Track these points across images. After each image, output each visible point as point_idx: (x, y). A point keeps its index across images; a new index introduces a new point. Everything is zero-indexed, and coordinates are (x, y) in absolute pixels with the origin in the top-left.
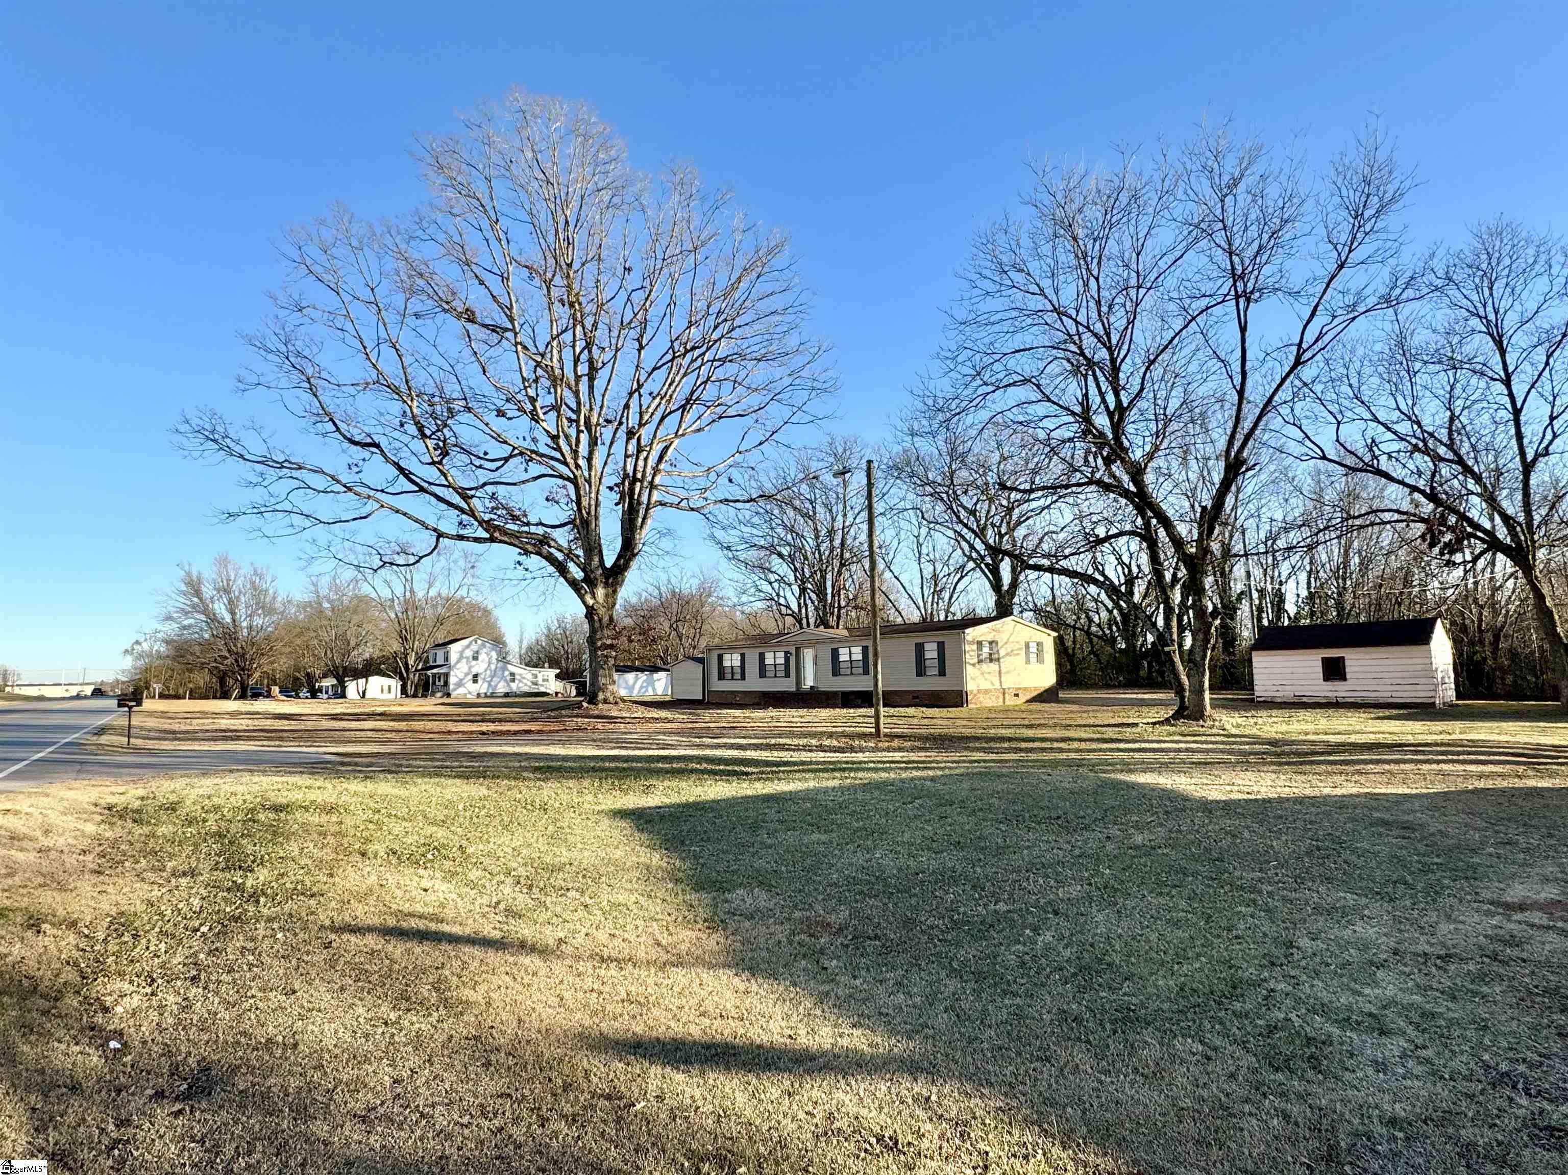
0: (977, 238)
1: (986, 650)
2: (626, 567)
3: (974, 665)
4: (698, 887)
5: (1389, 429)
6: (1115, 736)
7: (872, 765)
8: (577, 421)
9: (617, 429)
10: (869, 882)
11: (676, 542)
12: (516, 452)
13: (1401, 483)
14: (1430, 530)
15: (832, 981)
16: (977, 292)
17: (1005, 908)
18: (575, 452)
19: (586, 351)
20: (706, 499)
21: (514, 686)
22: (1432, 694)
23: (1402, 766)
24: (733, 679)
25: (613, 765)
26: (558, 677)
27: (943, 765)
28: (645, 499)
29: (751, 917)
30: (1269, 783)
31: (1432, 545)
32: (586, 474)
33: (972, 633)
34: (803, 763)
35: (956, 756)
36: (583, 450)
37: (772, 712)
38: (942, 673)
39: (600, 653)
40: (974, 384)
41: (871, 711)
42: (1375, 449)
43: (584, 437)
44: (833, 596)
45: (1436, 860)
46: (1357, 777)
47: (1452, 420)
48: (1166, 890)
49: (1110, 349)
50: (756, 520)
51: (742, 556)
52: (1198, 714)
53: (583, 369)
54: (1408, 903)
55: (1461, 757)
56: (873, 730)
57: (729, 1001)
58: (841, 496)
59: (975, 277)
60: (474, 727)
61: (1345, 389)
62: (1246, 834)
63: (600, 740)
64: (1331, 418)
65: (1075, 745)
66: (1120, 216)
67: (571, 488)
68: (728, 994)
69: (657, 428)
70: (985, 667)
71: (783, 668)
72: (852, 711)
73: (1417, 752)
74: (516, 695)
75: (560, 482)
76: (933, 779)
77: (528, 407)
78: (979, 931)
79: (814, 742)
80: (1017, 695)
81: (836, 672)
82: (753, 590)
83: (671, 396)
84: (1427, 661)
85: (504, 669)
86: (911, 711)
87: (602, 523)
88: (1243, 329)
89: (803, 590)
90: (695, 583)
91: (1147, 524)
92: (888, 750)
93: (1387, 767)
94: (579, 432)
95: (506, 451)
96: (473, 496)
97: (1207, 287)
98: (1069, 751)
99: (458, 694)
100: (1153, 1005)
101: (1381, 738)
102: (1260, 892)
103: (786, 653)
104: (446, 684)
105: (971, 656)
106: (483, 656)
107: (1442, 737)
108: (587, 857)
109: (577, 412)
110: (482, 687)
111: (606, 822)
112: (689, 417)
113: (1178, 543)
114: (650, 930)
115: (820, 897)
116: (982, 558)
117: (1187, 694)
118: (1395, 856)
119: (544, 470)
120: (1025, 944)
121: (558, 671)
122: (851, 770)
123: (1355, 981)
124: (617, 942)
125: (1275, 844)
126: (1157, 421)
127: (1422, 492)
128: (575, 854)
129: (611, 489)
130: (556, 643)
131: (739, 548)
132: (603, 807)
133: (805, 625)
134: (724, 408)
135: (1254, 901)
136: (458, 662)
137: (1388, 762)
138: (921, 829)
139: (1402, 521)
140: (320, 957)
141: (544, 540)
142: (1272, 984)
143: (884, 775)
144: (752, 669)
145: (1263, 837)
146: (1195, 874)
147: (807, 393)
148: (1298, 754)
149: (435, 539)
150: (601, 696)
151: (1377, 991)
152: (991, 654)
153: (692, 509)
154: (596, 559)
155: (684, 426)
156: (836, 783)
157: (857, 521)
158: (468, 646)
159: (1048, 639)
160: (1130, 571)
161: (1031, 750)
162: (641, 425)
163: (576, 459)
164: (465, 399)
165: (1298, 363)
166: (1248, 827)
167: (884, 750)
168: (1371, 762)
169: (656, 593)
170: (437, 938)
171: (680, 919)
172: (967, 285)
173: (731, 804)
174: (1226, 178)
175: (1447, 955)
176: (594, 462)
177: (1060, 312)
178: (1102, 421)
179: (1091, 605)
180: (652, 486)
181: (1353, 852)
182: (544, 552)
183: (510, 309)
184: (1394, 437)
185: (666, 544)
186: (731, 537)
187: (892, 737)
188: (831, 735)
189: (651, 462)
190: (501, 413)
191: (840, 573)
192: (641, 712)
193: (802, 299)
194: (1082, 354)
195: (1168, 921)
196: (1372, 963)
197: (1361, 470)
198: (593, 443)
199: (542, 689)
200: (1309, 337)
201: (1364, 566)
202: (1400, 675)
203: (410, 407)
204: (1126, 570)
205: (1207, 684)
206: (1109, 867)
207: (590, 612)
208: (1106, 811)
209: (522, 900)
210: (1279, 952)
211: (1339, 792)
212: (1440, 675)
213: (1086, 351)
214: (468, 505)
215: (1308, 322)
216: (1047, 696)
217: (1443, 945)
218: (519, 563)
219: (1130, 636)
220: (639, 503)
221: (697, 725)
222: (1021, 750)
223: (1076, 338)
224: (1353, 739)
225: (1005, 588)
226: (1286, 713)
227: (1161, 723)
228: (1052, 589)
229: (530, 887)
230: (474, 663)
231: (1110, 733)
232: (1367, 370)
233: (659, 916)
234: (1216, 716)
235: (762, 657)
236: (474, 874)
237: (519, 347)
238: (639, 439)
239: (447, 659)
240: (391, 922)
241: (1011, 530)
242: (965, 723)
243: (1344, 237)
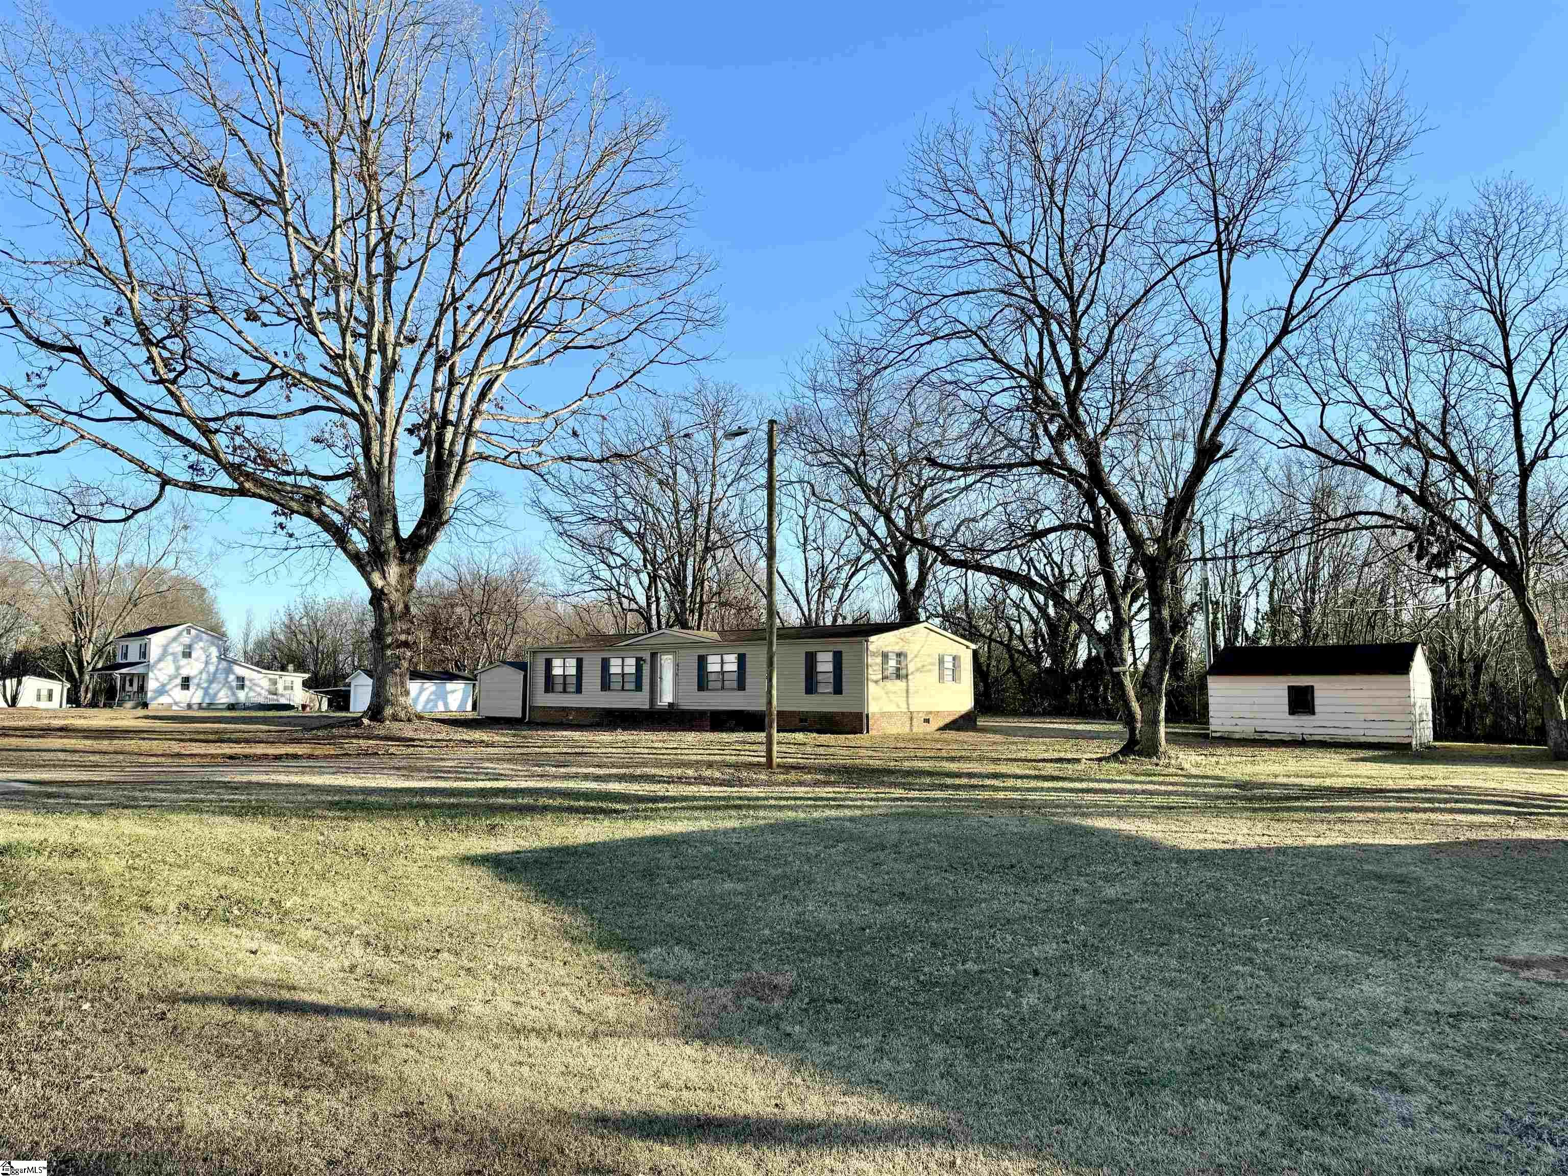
0: (918, 145)
1: (892, 663)
2: (429, 539)
3: (876, 682)
4: (603, 945)
5: (1375, 415)
6: (1057, 773)
7: (773, 802)
8: (368, 337)
9: (423, 354)
10: (808, 939)
11: (500, 508)
12: (277, 372)
13: (1389, 481)
14: (1418, 538)
15: (802, 1048)
16: (915, 213)
17: (976, 968)
18: (364, 378)
19: (382, 245)
20: (540, 454)
21: (242, 696)
22: (1409, 733)
23: (1388, 815)
24: (565, 691)
25: (436, 800)
26: (307, 685)
27: (859, 803)
28: (459, 448)
29: (680, 979)
30: (1245, 831)
31: (1419, 558)
32: (377, 409)
33: (877, 642)
34: (685, 799)
35: (871, 792)
36: (375, 376)
37: (622, 736)
38: (838, 690)
39: (389, 653)
40: (907, 330)
41: (761, 736)
42: (1362, 438)
43: (376, 359)
44: (694, 588)
45: (1436, 916)
46: (1339, 826)
47: (1445, 411)
48: (1153, 949)
49: (1070, 298)
50: (599, 486)
51: (574, 530)
52: (1151, 750)
53: (378, 266)
54: (1413, 960)
55: (1448, 806)
56: (763, 760)
57: (692, 1073)
58: (710, 460)
59: (913, 194)
60: (213, 749)
61: (1331, 364)
62: (1231, 888)
63: (404, 768)
64: (1315, 400)
65: (1010, 783)
66: (1092, 136)
67: (354, 428)
68: (687, 1065)
69: (480, 355)
70: (889, 684)
71: (633, 678)
72: (724, 735)
73: (1399, 799)
74: (246, 708)
75: (336, 417)
76: (852, 819)
77: (301, 312)
78: (953, 993)
79: (690, 772)
80: (927, 721)
81: (703, 683)
82: (587, 577)
83: (500, 313)
84: (1406, 694)
85: (229, 671)
86: (800, 736)
87: (397, 477)
88: (1225, 287)
89: (653, 578)
90: (507, 562)
91: (1097, 518)
92: (786, 783)
93: (1371, 815)
94: (370, 352)
95: (260, 370)
96: (217, 431)
97: (1188, 231)
98: (1005, 789)
99: (159, 703)
100: (1165, 1068)
101: (1358, 782)
102: (1256, 950)
103: (639, 660)
104: (142, 689)
105: (874, 673)
106: (197, 653)
107: (1425, 782)
108: (446, 913)
109: (369, 325)
110: (195, 696)
111: (452, 870)
112: (523, 343)
113: (1135, 540)
114: (562, 996)
115: (757, 956)
116: (884, 547)
117: (1139, 725)
118: (1393, 912)
119: (313, 399)
120: (1007, 1007)
121: (307, 676)
122: (749, 807)
123: (1369, 1040)
124: (526, 1010)
125: (1263, 898)
126: (1113, 389)
127: (1409, 492)
128: (427, 910)
129: (411, 431)
130: (300, 637)
131: (574, 519)
132: (442, 852)
133: (655, 625)
134: (570, 336)
135: (1251, 960)
136: (160, 660)
137: (1372, 810)
138: (855, 877)
139: (1387, 527)
140: (156, 1030)
141: (315, 497)
142: (1284, 1045)
143: (791, 814)
144: (592, 678)
145: (1250, 890)
146: (1181, 932)
147: (681, 323)
148: (1269, 798)
149: (158, 488)
150: (388, 711)
151: (1393, 1051)
152: (898, 669)
153: (524, 467)
154: (389, 525)
155: (515, 354)
156: (735, 824)
157: (728, 494)
158: (175, 639)
159: (964, 652)
160: (1061, 572)
161: (957, 787)
162: (455, 348)
163: (364, 388)
164: (209, 294)
165: (1285, 331)
166: (1231, 880)
167: (780, 784)
168: (1353, 809)
169: (452, 574)
170: (301, 1009)
171: (594, 983)
172: (899, 202)
173: (610, 849)
174: (1212, 100)
175: (1459, 1014)
176: (391, 394)
177: (1010, 246)
178: (1054, 386)
179: (1012, 611)
180: (470, 433)
181: (1349, 906)
182: (315, 511)
183: (279, 175)
184: (1381, 426)
185: (487, 510)
186: (559, 504)
187: (788, 768)
188: (710, 765)
189: (470, 400)
190: (252, 316)
191: (704, 560)
192: (444, 732)
193: (683, 199)
194: (1035, 301)
195: (1162, 981)
196: (1384, 1023)
197: (1343, 463)
198: (390, 368)
199: (283, 701)
200: (1299, 302)
201: (1336, 577)
202: (1374, 709)
203: (130, 301)
204: (1056, 571)
205: (1162, 714)
206: (1084, 923)
207: (378, 597)
208: (1066, 860)
209: (381, 964)
210: (1286, 1012)
211: (1321, 842)
212: (1418, 711)
213: (1040, 299)
214: (210, 442)
215: (1299, 283)
216: (964, 723)
217: (1454, 1004)
218: (282, 527)
219: (1058, 654)
220: (451, 454)
221: (529, 750)
222: (947, 787)
223: (1029, 281)
224: (1328, 782)
225: (912, 586)
226: (1249, 751)
227: (1107, 759)
228: (965, 591)
229: (387, 949)
230: (183, 662)
231: (1050, 769)
232: (1355, 344)
233: (567, 980)
234: (1172, 753)
235: (605, 665)
236: (305, 934)
237: (290, 230)
238: (452, 370)
239: (144, 654)
240: (231, 990)
241: (921, 513)
242: (870, 753)
243: (1343, 185)
